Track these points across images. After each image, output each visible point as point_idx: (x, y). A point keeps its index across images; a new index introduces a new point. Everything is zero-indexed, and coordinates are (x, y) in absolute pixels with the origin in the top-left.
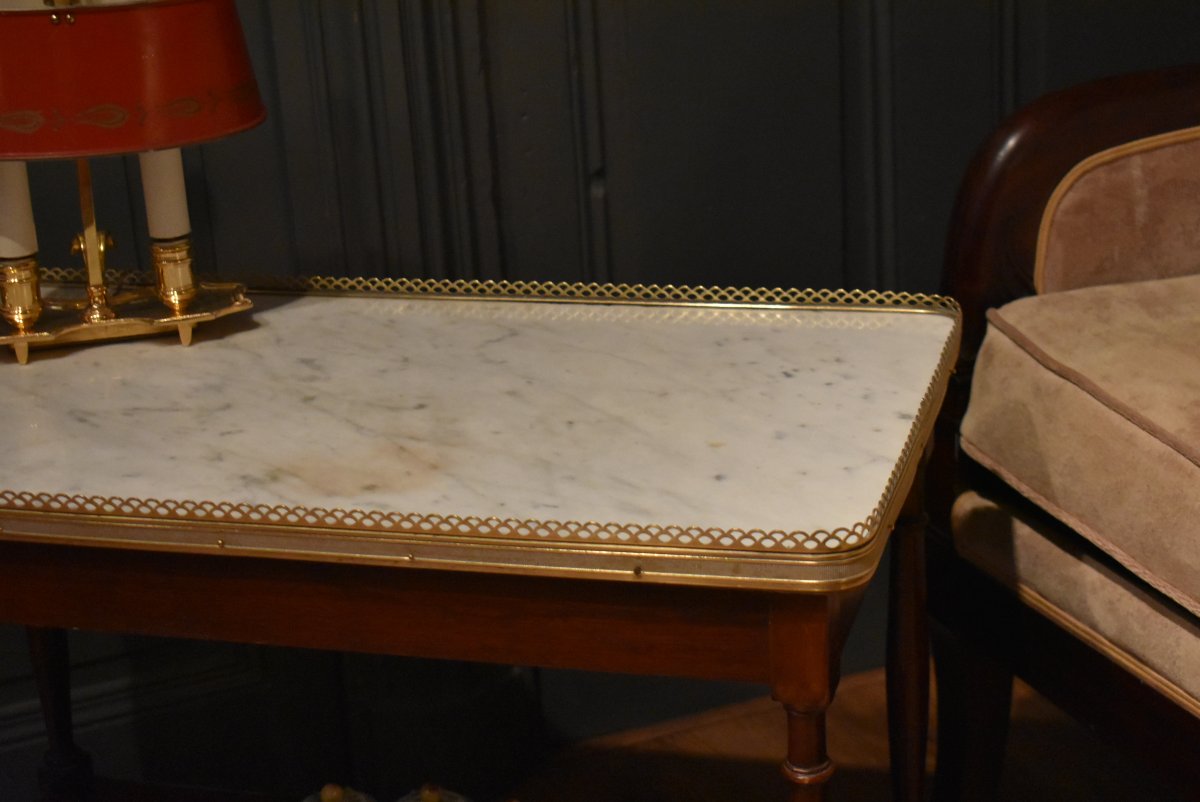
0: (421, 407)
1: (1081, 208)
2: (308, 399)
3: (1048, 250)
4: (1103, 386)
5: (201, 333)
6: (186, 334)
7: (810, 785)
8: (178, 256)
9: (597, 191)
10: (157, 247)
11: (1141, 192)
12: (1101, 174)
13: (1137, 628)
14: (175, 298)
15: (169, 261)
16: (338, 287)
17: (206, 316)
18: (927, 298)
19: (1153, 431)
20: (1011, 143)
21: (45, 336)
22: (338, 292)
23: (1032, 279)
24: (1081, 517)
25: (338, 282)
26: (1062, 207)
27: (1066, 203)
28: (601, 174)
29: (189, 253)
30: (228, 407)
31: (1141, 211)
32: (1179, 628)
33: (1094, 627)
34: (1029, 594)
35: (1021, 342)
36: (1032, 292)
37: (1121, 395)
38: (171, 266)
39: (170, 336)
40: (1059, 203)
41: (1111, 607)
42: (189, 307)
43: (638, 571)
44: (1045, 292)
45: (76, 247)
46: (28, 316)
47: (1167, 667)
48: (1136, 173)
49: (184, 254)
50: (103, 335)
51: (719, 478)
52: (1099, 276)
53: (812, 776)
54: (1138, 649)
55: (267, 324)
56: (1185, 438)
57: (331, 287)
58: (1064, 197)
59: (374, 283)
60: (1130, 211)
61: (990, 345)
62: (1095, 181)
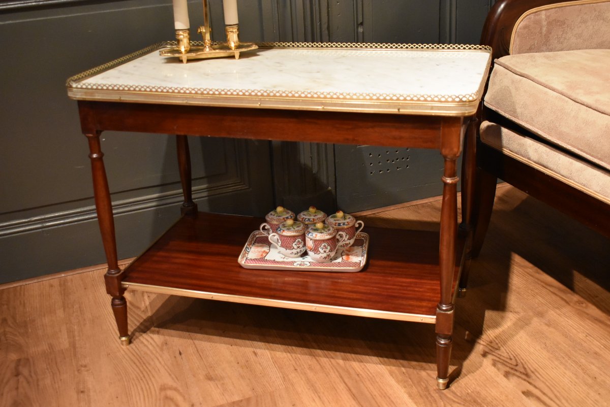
0: (318, 72)
1: (526, 27)
2: (281, 71)
3: (515, 40)
4: (536, 78)
5: (242, 55)
6: (237, 55)
7: (451, 184)
8: (234, 30)
9: (361, 30)
10: (227, 28)
11: (544, 23)
12: (532, 16)
13: (545, 156)
14: (233, 45)
15: (231, 32)
16: (284, 46)
17: (244, 50)
18: (480, 47)
19: (554, 90)
20: (502, 6)
21: (193, 55)
22: (284, 47)
23: (509, 50)
24: (527, 122)
25: (284, 44)
26: (519, 27)
27: (521, 25)
28: (362, 24)
29: (238, 29)
30: (254, 72)
31: (544, 29)
32: (560, 154)
33: (529, 159)
34: (506, 151)
35: (506, 68)
36: (509, 54)
37: (542, 80)
38: (231, 34)
39: (233, 57)
40: (518, 25)
41: (536, 151)
42: (238, 47)
43: (399, 110)
44: (513, 54)
45: (199, 31)
46: (186, 49)
47: (555, 168)
48: (543, 16)
49: (236, 30)
50: (209, 56)
51: (421, 87)
52: (530, 50)
53: (452, 181)
54: (545, 163)
55: (262, 55)
56: (565, 91)
57: (282, 46)
58: (521, 23)
59: (296, 44)
60: (541, 29)
61: (495, 70)
62: (530, 18)
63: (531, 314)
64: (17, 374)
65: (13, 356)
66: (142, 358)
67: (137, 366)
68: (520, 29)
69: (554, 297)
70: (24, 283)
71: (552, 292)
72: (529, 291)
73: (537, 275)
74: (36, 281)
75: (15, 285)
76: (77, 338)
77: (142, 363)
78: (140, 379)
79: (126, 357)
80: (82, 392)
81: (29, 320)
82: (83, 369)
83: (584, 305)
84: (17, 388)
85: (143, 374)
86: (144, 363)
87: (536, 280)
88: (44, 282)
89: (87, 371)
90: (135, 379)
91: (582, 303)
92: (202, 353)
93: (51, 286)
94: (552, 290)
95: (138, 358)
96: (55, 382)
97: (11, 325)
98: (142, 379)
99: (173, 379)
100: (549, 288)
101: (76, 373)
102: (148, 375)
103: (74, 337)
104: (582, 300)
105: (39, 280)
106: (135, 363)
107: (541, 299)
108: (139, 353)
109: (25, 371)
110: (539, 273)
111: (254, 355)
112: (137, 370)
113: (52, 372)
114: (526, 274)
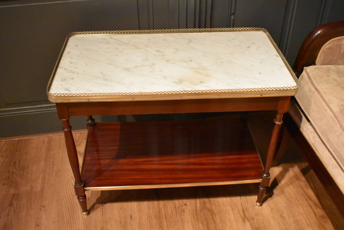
1: (329, 48)
12: (336, 42)
13: (318, 144)
20: (319, 32)
23: (315, 61)
26: (325, 48)
27: (327, 47)
36: (315, 64)
40: (325, 47)
41: (314, 138)
44: (317, 65)
52: (330, 62)
60: (340, 50)
61: (303, 75)
62: (334, 43)
63: (292, 220)
64: (11, 205)
65: (12, 191)
66: (73, 208)
67: (69, 212)
68: (326, 49)
69: (309, 209)
70: (31, 137)
71: (309, 204)
72: (297, 201)
73: (305, 189)
74: (37, 137)
75: (26, 138)
76: (46, 185)
77: (72, 211)
78: (68, 223)
79: (66, 204)
80: (38, 225)
81: (27, 166)
82: (43, 208)
83: (325, 220)
84: (8, 215)
85: (71, 219)
86: (73, 212)
87: (303, 193)
88: (41, 138)
89: (44, 210)
90: (66, 222)
91: (324, 218)
92: (104, 210)
93: (44, 142)
94: (310, 203)
95: (71, 206)
96: (27, 215)
97: (17, 168)
98: (69, 223)
99: (84, 227)
100: (309, 201)
101: (39, 210)
102: (73, 221)
103: (44, 183)
104: (325, 215)
105: (39, 137)
106: (69, 210)
107: (301, 209)
108: (73, 203)
109: (15, 203)
110: (307, 187)
111: (130, 218)
112: (69, 215)
113: (27, 207)
114: (299, 186)
